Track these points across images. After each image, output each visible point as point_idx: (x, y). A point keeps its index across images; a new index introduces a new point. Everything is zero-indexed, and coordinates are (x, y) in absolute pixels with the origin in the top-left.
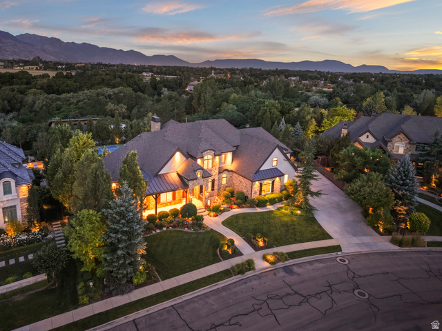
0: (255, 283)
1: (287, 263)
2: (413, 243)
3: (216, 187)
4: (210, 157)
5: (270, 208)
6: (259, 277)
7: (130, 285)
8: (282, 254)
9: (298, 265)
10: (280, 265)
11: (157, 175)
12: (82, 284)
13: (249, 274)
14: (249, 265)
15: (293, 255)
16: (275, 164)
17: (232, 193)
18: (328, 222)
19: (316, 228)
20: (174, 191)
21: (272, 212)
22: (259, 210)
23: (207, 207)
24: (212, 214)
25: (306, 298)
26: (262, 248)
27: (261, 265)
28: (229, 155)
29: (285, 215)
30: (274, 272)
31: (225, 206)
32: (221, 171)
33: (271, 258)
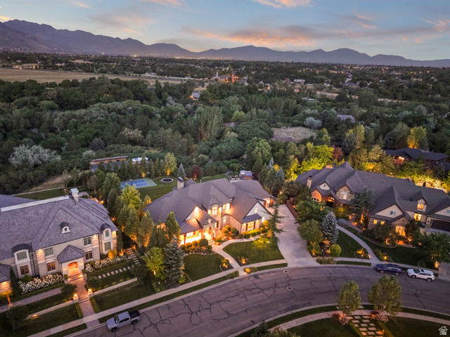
0: (238, 283)
1: (256, 273)
2: (328, 262)
3: (219, 225)
4: (216, 208)
5: (252, 239)
6: (240, 280)
7: (177, 284)
8: (254, 268)
9: (262, 274)
10: (253, 274)
11: (185, 221)
12: (155, 283)
13: (236, 278)
14: (236, 274)
15: (260, 269)
16: (256, 211)
17: (229, 229)
18: (284, 249)
19: (277, 252)
20: (194, 231)
21: (253, 241)
22: (245, 240)
23: (214, 239)
24: (217, 243)
25: (262, 290)
26: (244, 265)
27: (242, 274)
28: (228, 205)
29: (260, 244)
30: (249, 277)
31: (225, 238)
32: (223, 215)
33: (248, 270)
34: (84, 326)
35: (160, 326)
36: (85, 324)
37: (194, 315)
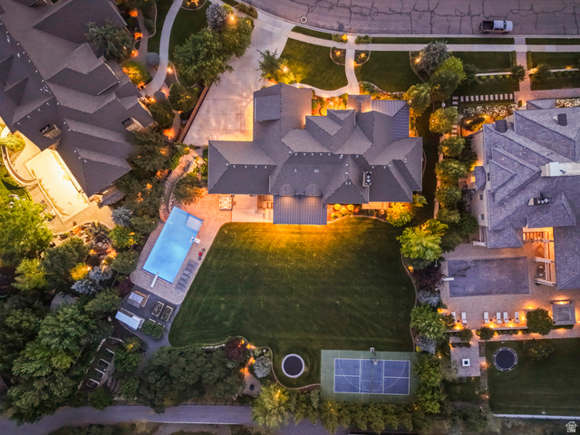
1: (337, 33)
6: (359, 31)
14: (359, 41)
25: (349, 7)
26: (340, 50)
27: (352, 39)
34: (529, 42)
35: (466, 11)
36: (527, 43)
37: (431, 9)
